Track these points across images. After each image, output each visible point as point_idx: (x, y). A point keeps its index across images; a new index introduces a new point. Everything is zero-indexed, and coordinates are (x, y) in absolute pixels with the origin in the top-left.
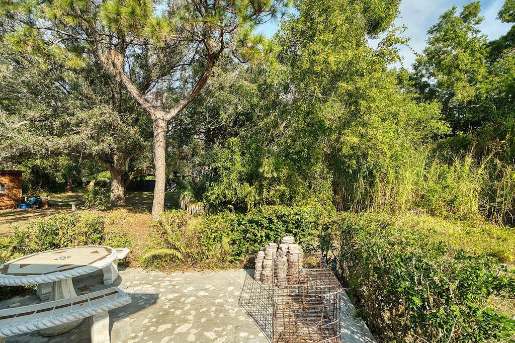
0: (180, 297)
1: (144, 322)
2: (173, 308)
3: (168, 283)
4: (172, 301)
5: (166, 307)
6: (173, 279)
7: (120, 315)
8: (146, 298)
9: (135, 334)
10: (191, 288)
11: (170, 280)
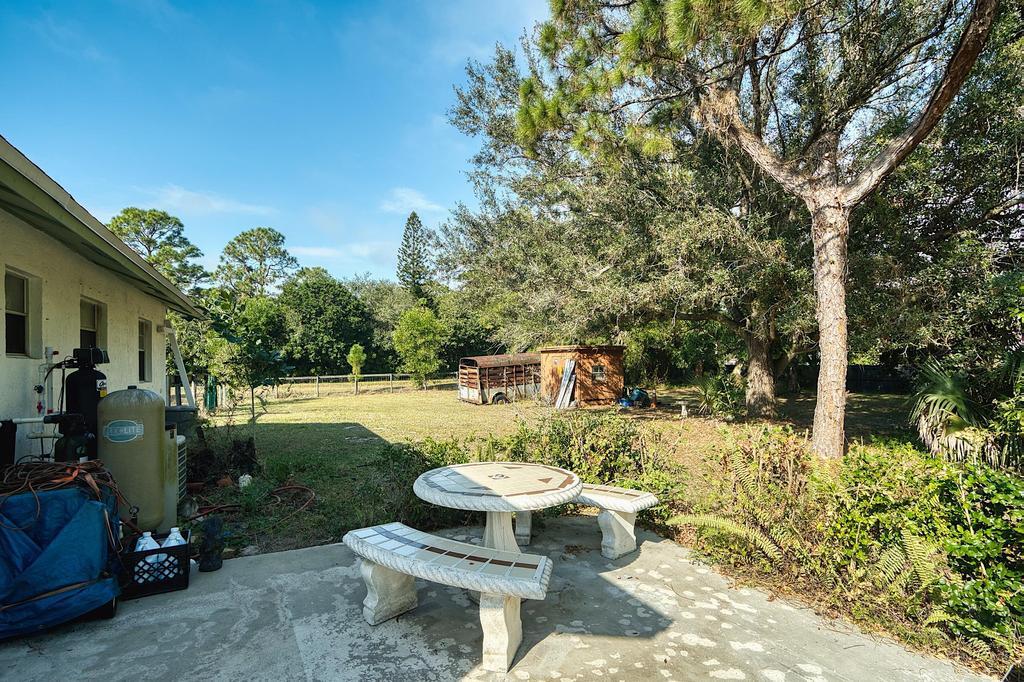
0: (709, 653)
1: (593, 663)
2: (672, 669)
3: (714, 605)
4: (685, 653)
5: (660, 658)
6: (734, 604)
7: (574, 623)
8: (644, 615)
9: (559, 675)
10: (756, 647)
11: (724, 602)
